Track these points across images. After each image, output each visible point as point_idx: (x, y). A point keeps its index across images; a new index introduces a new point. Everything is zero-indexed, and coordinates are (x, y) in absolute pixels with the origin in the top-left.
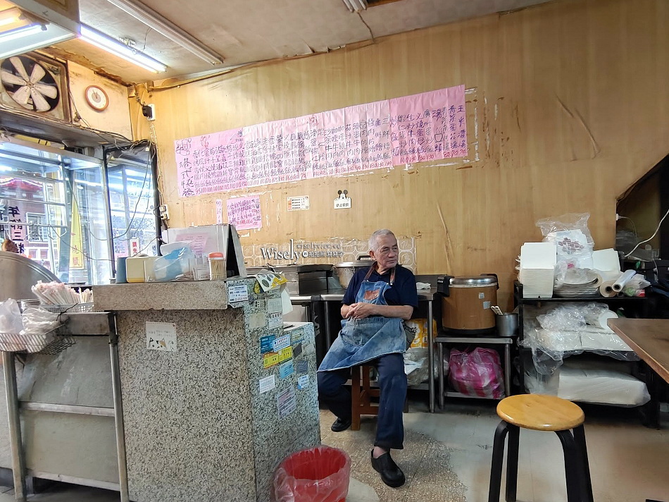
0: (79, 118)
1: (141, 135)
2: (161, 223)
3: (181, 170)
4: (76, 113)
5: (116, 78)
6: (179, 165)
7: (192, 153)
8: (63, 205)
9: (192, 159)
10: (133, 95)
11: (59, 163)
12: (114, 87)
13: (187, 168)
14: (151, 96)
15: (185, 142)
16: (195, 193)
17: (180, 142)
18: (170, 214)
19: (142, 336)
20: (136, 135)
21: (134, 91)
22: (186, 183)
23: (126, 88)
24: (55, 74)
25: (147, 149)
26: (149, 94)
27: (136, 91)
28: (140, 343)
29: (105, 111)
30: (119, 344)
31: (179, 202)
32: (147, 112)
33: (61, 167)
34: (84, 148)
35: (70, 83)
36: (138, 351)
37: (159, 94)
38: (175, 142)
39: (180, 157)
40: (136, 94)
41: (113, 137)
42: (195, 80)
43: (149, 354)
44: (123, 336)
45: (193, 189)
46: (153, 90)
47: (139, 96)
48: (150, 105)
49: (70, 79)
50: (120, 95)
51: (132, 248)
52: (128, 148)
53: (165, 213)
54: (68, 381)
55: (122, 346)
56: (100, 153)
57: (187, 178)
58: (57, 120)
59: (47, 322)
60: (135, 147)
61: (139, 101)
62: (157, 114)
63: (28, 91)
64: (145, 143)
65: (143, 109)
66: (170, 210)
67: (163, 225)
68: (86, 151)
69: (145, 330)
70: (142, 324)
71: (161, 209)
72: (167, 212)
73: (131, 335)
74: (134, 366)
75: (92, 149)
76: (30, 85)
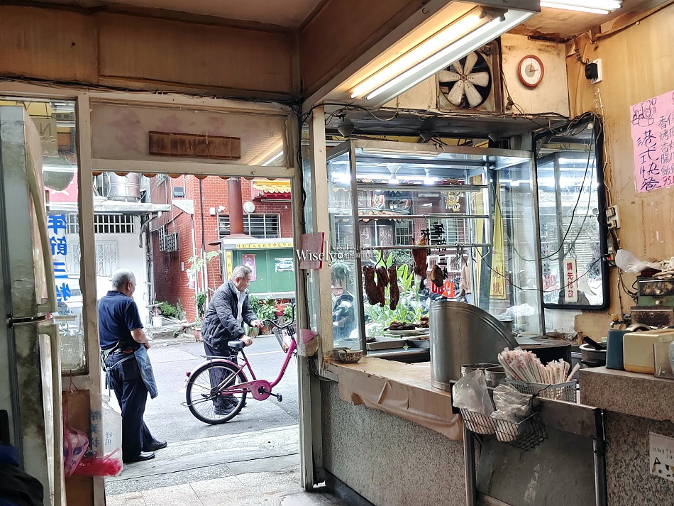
0: (511, 103)
1: (581, 107)
2: (609, 236)
3: (639, 150)
4: (509, 99)
5: (553, 37)
6: (635, 143)
7: (657, 120)
8: (487, 217)
9: (657, 130)
10: (573, 52)
11: (483, 164)
12: (549, 49)
13: (650, 146)
14: (596, 48)
15: (646, 105)
16: (662, 183)
17: (638, 107)
18: (621, 220)
19: (643, 452)
20: (575, 108)
21: (574, 47)
22: (647, 169)
23: (564, 45)
24: (487, 55)
25: (591, 126)
26: (594, 46)
27: (577, 46)
28: (638, 461)
29: (539, 86)
30: (608, 455)
31: (637, 200)
32: (591, 72)
33: (485, 168)
34: (510, 138)
35: (503, 60)
36: (636, 473)
37: (608, 41)
38: (631, 107)
39: (637, 131)
40: (577, 50)
41: (547, 118)
42: (664, 5)
43: (653, 482)
44: (614, 446)
45: (659, 178)
46: (599, 39)
47: (581, 51)
48: (594, 62)
49: (503, 56)
50: (556, 58)
51: (566, 272)
52: (565, 128)
53: (613, 219)
54: (533, 482)
55: (612, 459)
56: (528, 141)
57: (649, 162)
58: (489, 113)
59: (519, 406)
60: (573, 126)
61: (580, 59)
62: (605, 72)
63: (462, 86)
64: (587, 117)
65: (586, 70)
66: (620, 213)
67: (611, 238)
68: (512, 142)
69: (648, 444)
70: (644, 435)
71: (609, 213)
72: (617, 218)
73: (625, 447)
74: (629, 493)
75: (519, 138)
76: (464, 78)
